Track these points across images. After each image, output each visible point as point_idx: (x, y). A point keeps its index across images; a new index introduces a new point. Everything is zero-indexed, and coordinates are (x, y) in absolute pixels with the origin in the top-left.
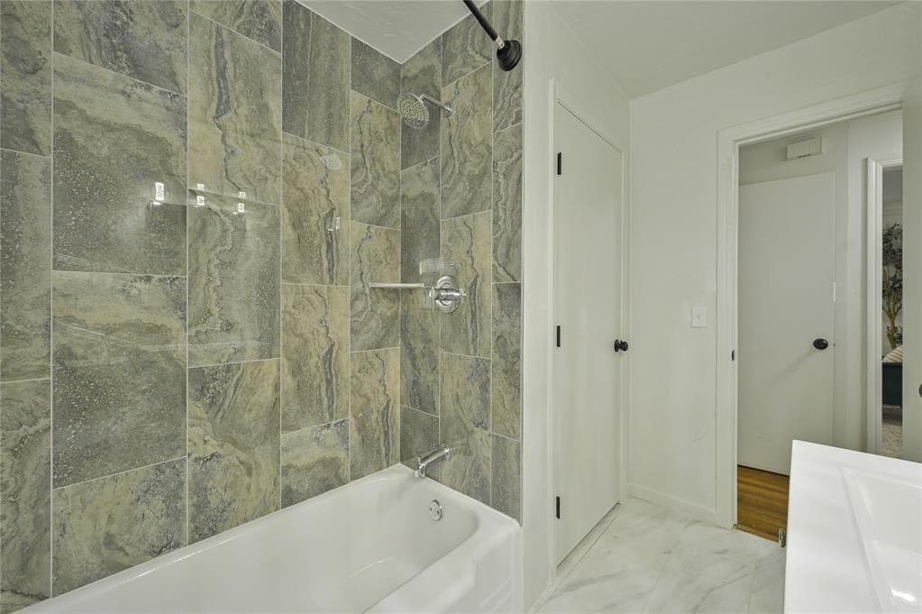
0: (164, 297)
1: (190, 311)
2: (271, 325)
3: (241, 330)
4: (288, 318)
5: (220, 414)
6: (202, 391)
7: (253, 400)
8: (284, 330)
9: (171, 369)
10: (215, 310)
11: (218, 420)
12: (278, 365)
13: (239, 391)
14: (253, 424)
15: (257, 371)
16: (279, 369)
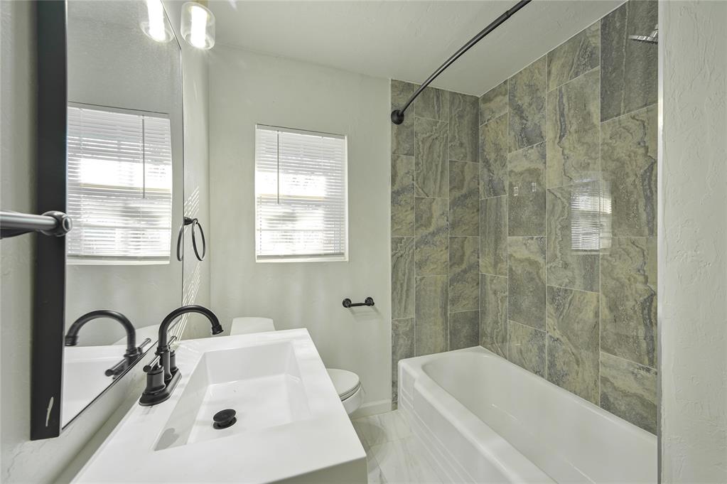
0: (537, 247)
1: (548, 254)
2: (592, 268)
3: (573, 268)
4: (606, 264)
5: (561, 317)
6: (553, 299)
7: (580, 316)
8: (602, 273)
9: (540, 284)
10: (559, 255)
11: (560, 320)
12: (598, 298)
13: (572, 307)
14: (580, 333)
15: (582, 298)
16: (598, 302)
